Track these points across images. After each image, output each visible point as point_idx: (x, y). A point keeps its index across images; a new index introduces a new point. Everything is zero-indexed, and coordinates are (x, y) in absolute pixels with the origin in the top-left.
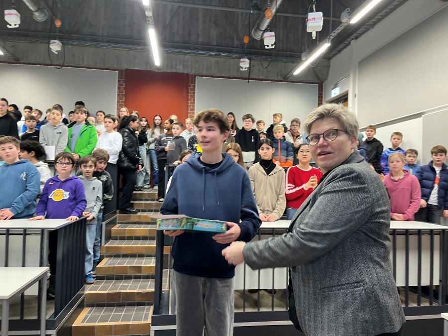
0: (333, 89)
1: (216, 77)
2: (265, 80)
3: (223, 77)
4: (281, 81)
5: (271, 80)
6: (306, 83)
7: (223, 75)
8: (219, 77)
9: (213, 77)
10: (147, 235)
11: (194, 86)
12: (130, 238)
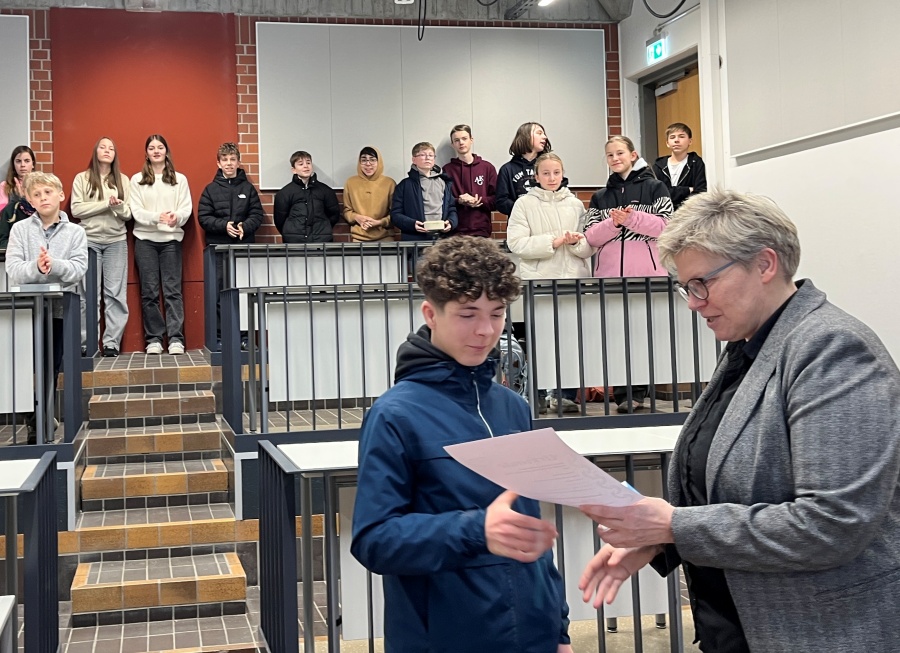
0: (649, 43)
1: (313, 20)
2: (453, 24)
3: (332, 21)
4: (498, 24)
5: (472, 24)
6: (570, 26)
7: (333, 15)
8: (322, 21)
9: (303, 20)
10: (184, 492)
11: (253, 50)
12: (136, 503)
